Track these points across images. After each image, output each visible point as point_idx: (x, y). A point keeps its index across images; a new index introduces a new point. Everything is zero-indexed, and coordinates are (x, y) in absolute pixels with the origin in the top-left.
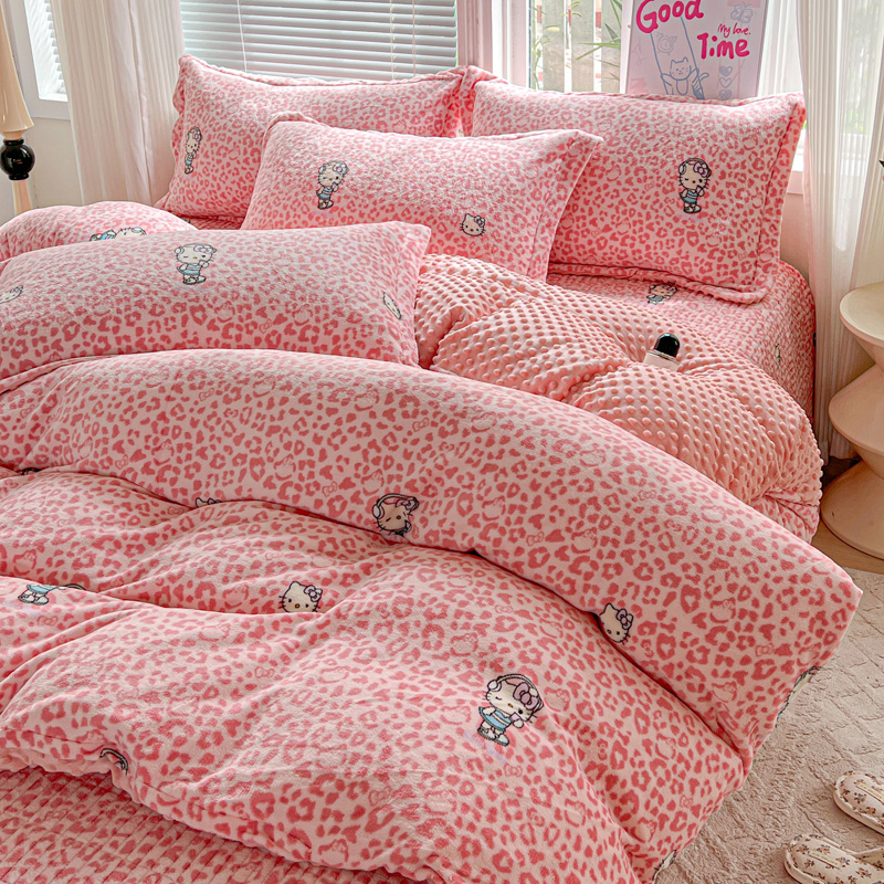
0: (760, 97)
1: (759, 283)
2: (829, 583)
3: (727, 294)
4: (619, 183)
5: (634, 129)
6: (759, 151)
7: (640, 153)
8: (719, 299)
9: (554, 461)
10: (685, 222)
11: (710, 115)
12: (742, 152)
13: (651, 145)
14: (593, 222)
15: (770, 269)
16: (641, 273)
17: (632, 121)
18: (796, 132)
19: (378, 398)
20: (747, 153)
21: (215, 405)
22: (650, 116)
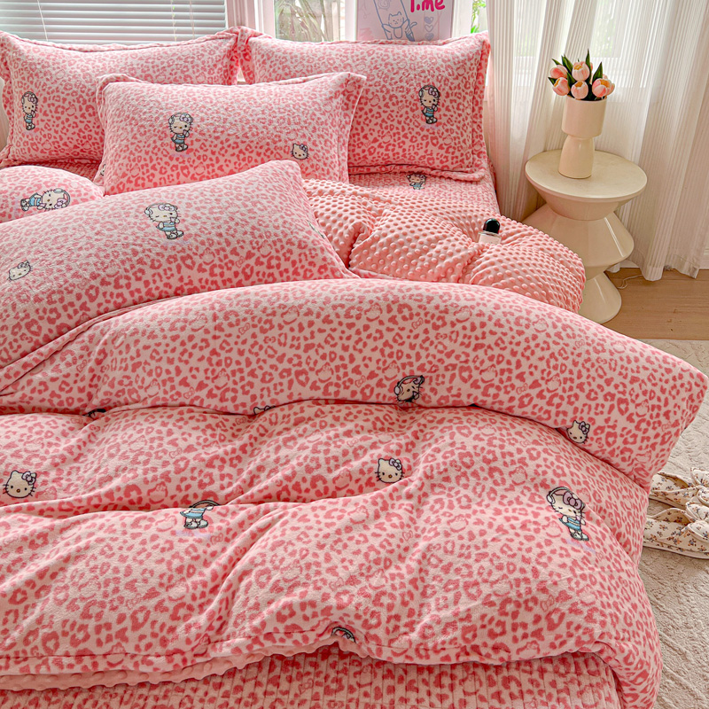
0: (453, 38)
1: (477, 166)
2: (691, 375)
3: (461, 176)
4: (380, 107)
5: (383, 67)
6: (466, 75)
7: (390, 84)
8: (457, 180)
9: (520, 333)
10: (428, 130)
11: (432, 54)
12: (457, 78)
13: (397, 78)
14: (365, 137)
15: (482, 155)
16: (398, 167)
17: (380, 62)
18: (486, 61)
19: (380, 309)
20: (460, 78)
21: (254, 336)
22: (392, 57)
